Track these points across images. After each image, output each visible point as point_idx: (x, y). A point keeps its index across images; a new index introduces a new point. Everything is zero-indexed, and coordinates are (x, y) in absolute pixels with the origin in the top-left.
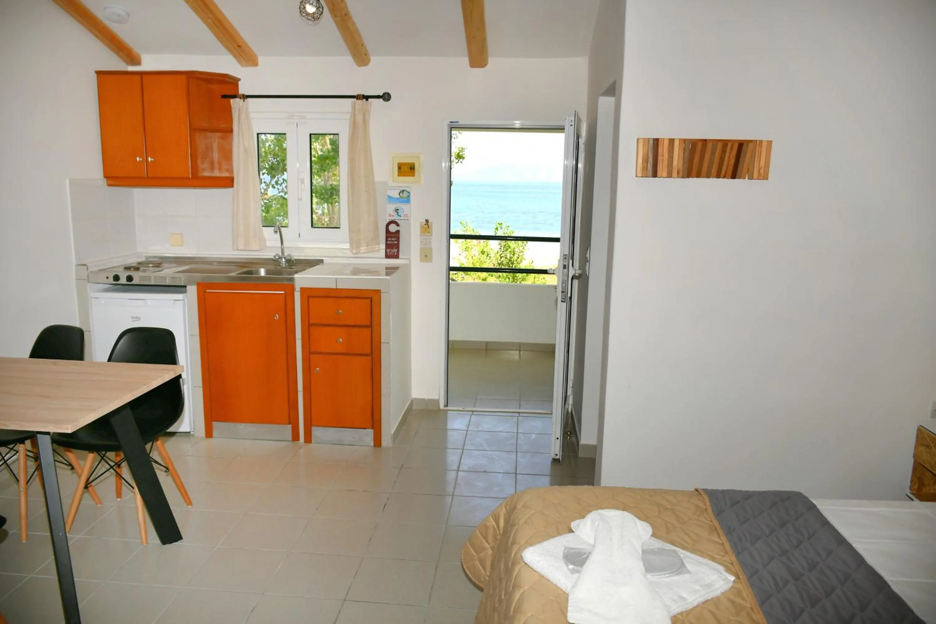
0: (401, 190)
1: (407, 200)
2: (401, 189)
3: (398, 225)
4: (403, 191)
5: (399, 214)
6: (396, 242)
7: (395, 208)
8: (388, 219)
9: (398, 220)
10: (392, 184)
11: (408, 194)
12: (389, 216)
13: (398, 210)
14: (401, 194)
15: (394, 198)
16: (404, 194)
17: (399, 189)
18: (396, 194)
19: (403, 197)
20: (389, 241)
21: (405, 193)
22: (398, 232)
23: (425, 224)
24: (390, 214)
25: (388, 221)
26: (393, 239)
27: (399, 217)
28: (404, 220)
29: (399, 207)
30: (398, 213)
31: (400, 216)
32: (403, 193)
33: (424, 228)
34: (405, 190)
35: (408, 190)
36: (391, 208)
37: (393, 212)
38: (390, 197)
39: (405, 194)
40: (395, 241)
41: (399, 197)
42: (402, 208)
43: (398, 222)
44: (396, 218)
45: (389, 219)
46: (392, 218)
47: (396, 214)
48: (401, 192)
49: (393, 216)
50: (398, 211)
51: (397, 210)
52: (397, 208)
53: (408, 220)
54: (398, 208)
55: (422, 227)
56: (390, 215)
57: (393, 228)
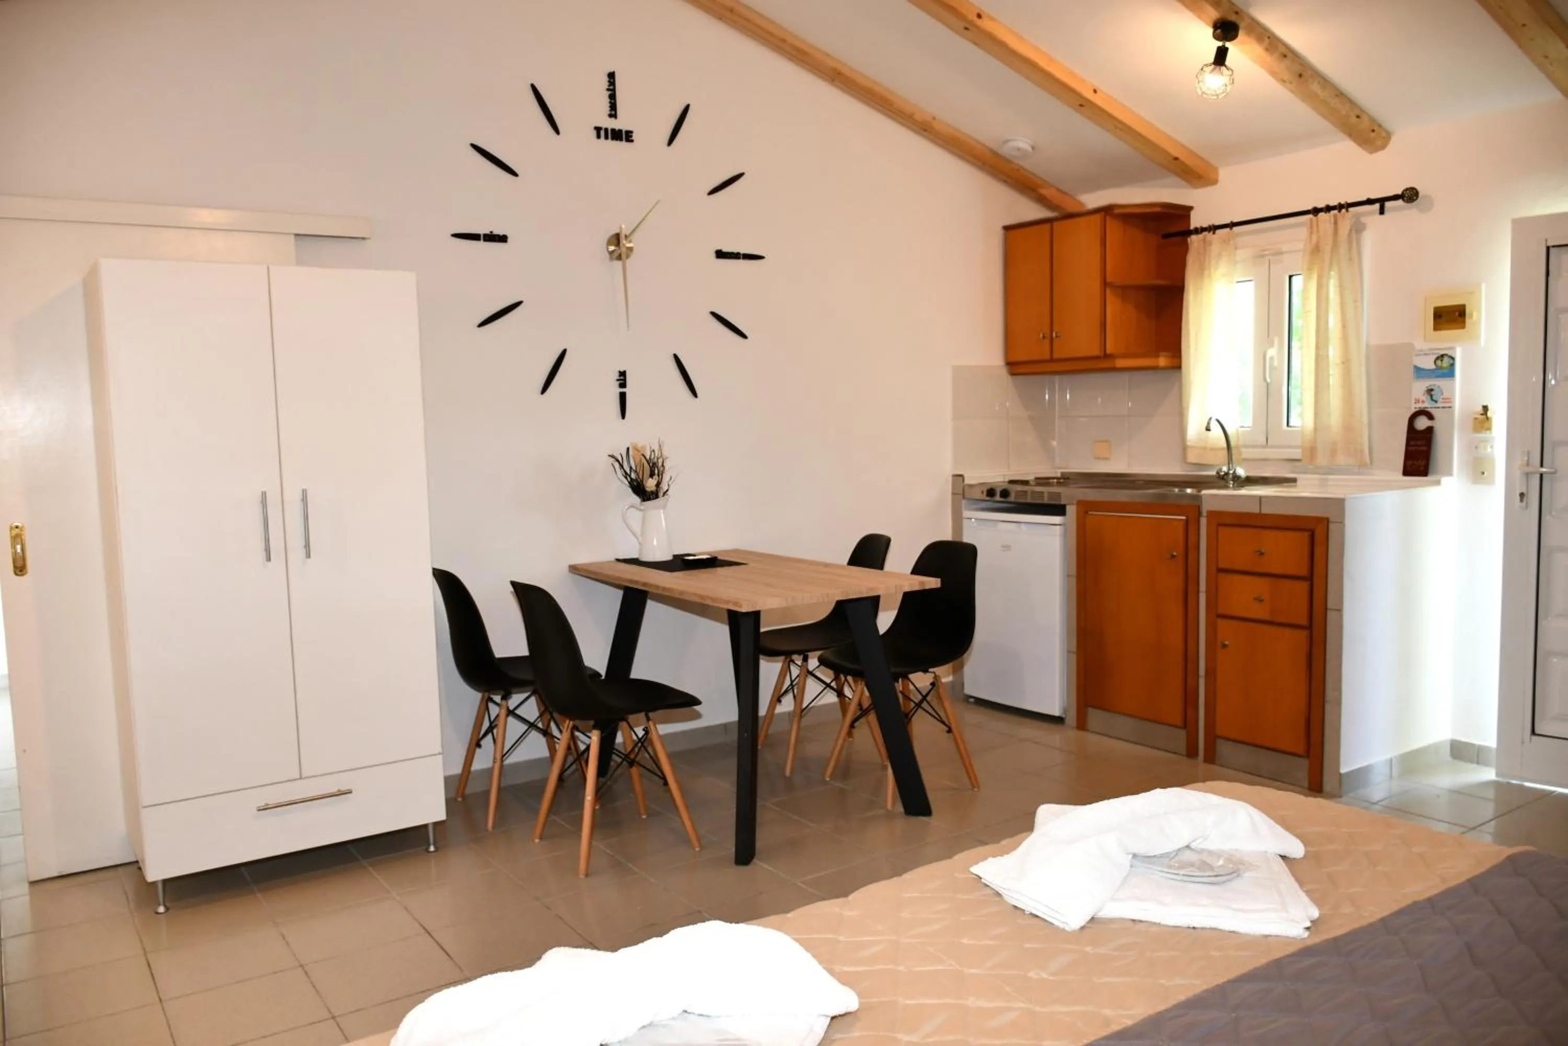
0: (1439, 355)
1: (1449, 372)
2: (1439, 353)
3: (1430, 417)
4: (1442, 356)
5: (1434, 398)
6: (1425, 448)
7: (1427, 387)
8: (1413, 408)
9: (1431, 408)
10: (1420, 344)
11: (1451, 362)
12: (1415, 403)
13: (1432, 390)
14: (1439, 362)
15: (1423, 370)
16: (1444, 361)
17: (1433, 354)
18: (1428, 363)
19: (1441, 368)
20: (1413, 446)
21: (1446, 359)
22: (1430, 430)
23: (1482, 414)
24: (1417, 398)
25: (1413, 410)
26: (1419, 443)
27: (1434, 403)
28: (1443, 407)
29: (1434, 385)
30: (1431, 396)
31: (1436, 402)
32: (1442, 360)
33: (1480, 422)
34: (1446, 355)
35: (1450, 353)
36: (1419, 388)
37: (1424, 395)
38: (1418, 370)
39: (1446, 362)
40: (1423, 445)
41: (1433, 367)
42: (1439, 387)
43: (1433, 411)
44: (1427, 405)
45: (1416, 408)
46: (1420, 406)
47: (1429, 397)
48: (1438, 358)
49: (1423, 402)
50: (1433, 393)
51: (1430, 391)
52: (1430, 388)
53: (1450, 407)
54: (1433, 387)
55: (1476, 419)
56: (1417, 401)
57: (1422, 423)
